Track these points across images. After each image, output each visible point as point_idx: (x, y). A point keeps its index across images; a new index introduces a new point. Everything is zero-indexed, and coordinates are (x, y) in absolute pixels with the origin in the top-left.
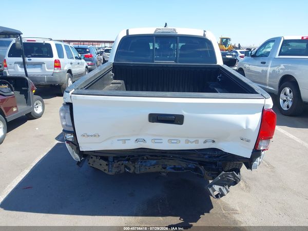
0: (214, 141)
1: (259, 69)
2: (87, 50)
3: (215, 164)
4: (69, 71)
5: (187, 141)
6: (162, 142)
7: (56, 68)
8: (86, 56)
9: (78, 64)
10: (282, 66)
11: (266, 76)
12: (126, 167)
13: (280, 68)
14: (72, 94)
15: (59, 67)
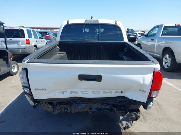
0: (122, 92)
1: (150, 43)
2: (47, 33)
3: (123, 106)
4: (35, 46)
5: (105, 92)
6: (88, 93)
7: (27, 44)
8: (46, 37)
9: (41, 41)
10: (164, 42)
11: (154, 48)
12: (65, 108)
13: (162, 43)
14: (27, 62)
15: (29, 43)
